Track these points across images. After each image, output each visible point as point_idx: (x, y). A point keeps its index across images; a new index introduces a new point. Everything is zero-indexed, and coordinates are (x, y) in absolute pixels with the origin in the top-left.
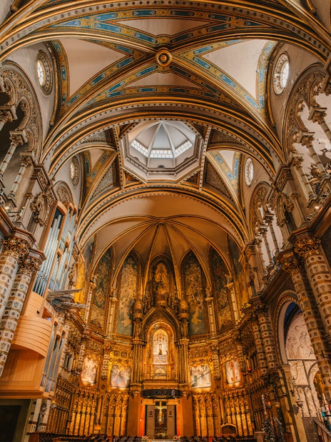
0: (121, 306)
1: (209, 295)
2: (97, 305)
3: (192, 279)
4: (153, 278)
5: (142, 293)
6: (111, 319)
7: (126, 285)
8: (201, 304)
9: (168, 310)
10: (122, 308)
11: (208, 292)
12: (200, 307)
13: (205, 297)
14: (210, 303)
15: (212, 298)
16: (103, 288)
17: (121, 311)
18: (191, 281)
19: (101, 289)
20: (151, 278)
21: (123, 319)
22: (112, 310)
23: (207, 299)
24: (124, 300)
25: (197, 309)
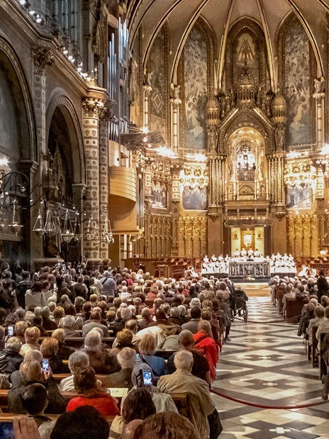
0: (187, 108)
1: (318, 90)
2: (156, 114)
3: (295, 61)
4: (233, 60)
5: (216, 87)
6: (175, 130)
7: (191, 76)
8: (307, 102)
9: (257, 111)
10: (189, 112)
11: (317, 85)
12: (304, 107)
13: (313, 91)
14: (320, 101)
15: (323, 94)
16: (159, 87)
17: (188, 117)
18: (293, 64)
19: (157, 90)
20: (229, 61)
21: (192, 127)
22: (175, 118)
23: (316, 95)
24: (191, 100)
25: (300, 108)
